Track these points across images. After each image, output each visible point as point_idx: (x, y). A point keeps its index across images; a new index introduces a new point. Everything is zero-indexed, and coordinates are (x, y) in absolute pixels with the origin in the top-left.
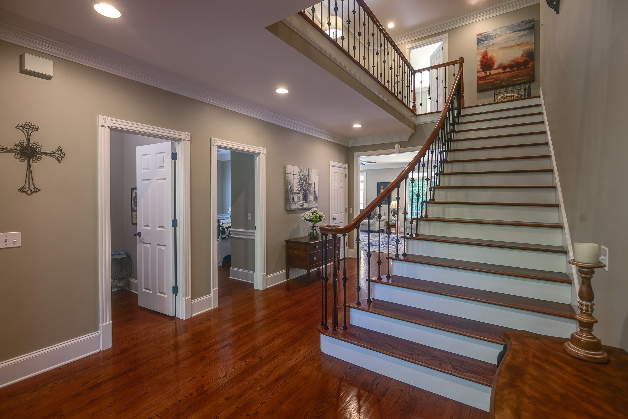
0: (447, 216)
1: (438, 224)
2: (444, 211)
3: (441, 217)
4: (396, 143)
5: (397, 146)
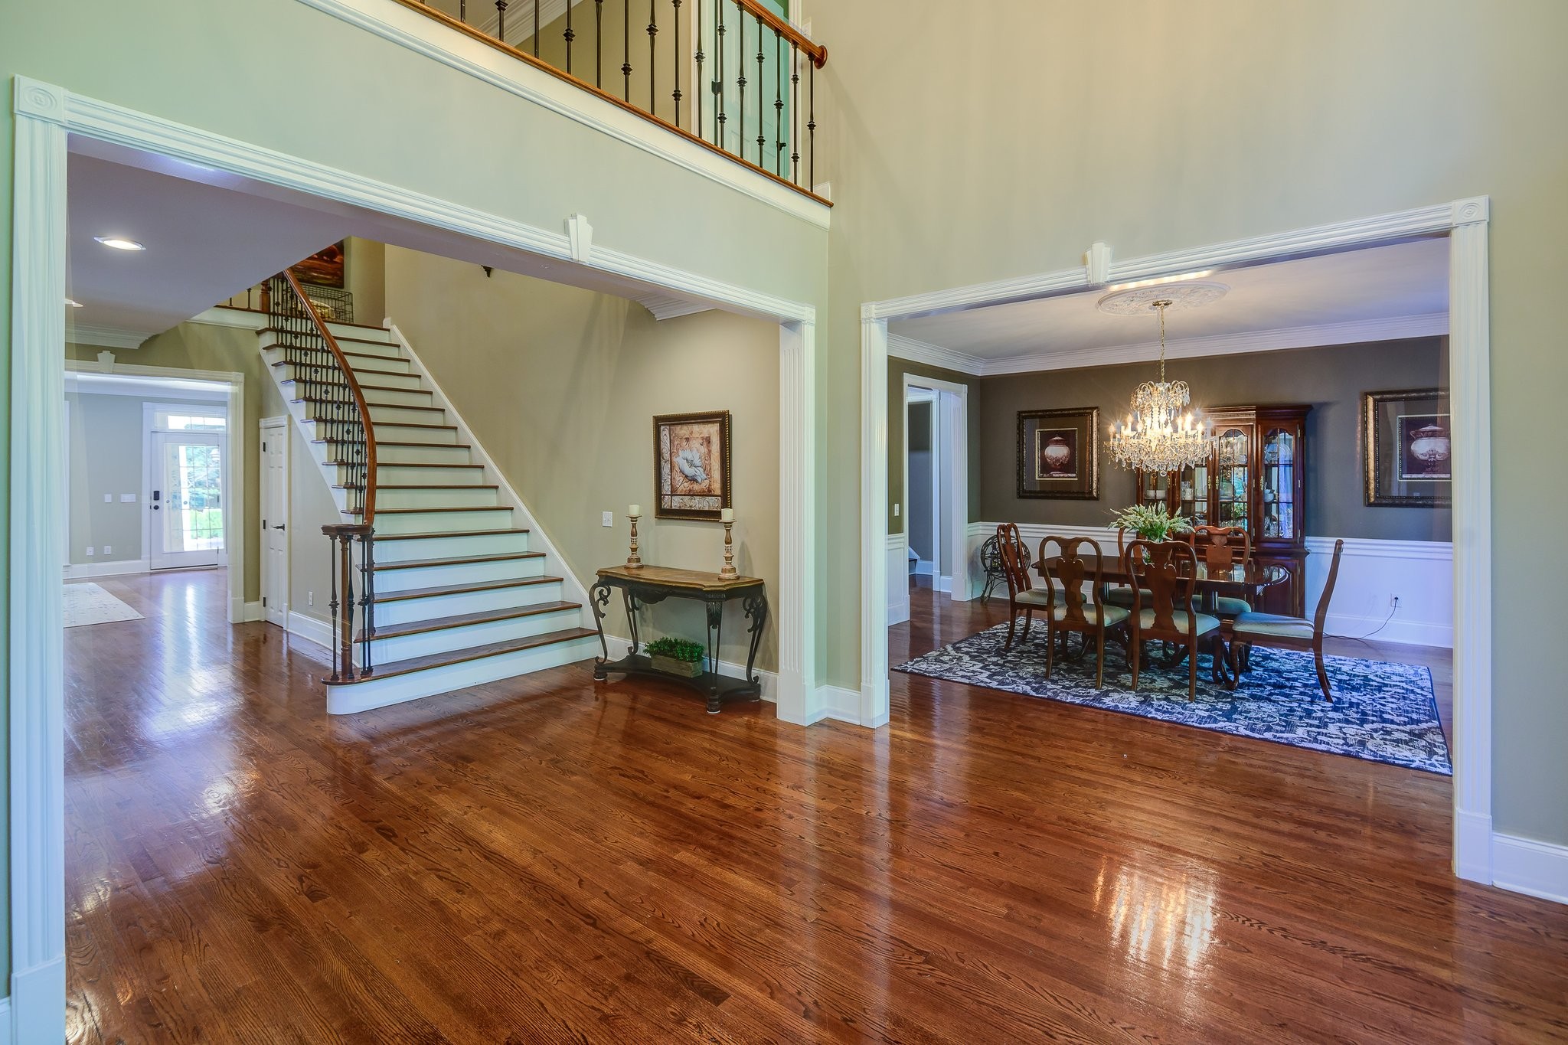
4: (101, 349)
5: (106, 357)
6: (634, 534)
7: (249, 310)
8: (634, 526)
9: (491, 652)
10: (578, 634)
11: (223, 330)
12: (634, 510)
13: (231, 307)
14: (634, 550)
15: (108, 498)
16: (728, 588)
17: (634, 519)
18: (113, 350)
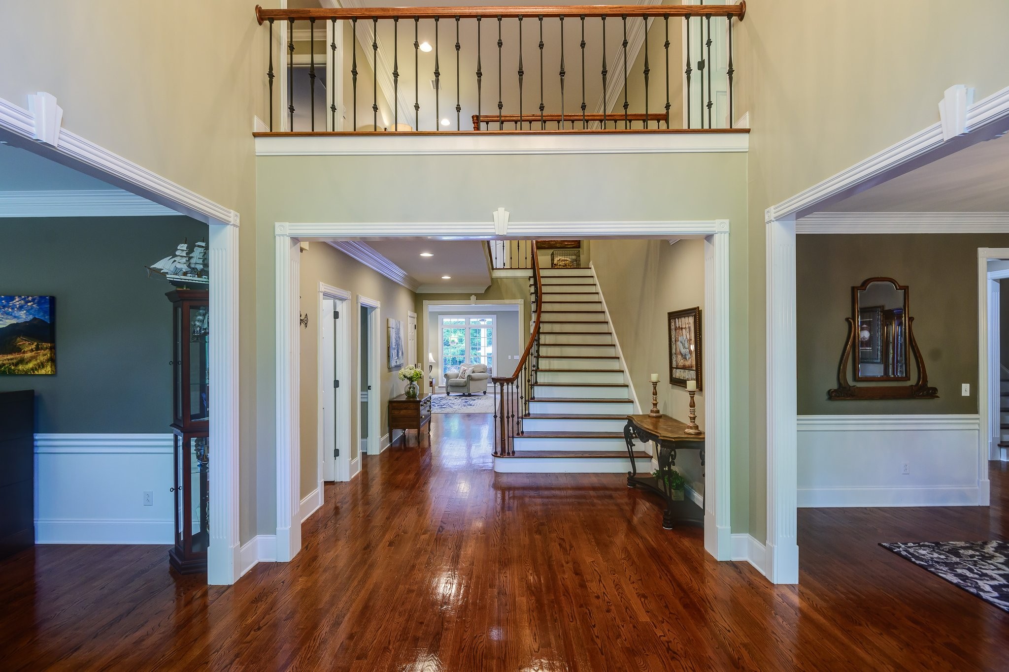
0: (552, 368)
1: (546, 373)
2: (550, 364)
3: (547, 368)
4: (472, 294)
5: (473, 298)
6: (655, 393)
7: (526, 269)
8: (655, 388)
9: (576, 456)
10: (643, 455)
11: (515, 279)
12: (654, 377)
13: (519, 269)
14: (655, 405)
15: (510, 357)
16: (676, 440)
17: (655, 384)
18: (476, 295)
